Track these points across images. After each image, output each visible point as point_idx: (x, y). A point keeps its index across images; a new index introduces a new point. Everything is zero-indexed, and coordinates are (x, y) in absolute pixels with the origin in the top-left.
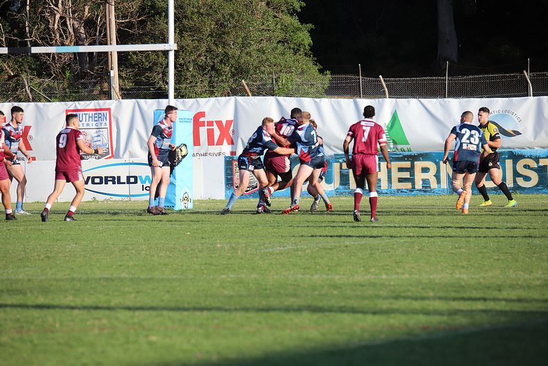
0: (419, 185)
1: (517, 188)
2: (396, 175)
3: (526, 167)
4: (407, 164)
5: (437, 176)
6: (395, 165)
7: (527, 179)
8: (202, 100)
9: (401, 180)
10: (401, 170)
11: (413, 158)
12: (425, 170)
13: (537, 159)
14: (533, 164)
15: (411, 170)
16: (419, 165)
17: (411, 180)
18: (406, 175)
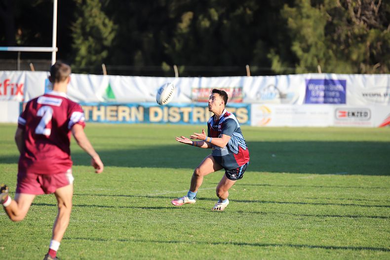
0: (120, 118)
1: (169, 122)
2: (109, 113)
3: (174, 112)
4: (114, 108)
5: (130, 114)
6: (109, 108)
7: (174, 117)
8: (8, 73)
9: (112, 116)
10: (112, 111)
11: (118, 105)
12: (124, 111)
13: (179, 108)
14: (177, 110)
15: (117, 111)
16: (121, 109)
17: (117, 116)
18: (114, 113)
